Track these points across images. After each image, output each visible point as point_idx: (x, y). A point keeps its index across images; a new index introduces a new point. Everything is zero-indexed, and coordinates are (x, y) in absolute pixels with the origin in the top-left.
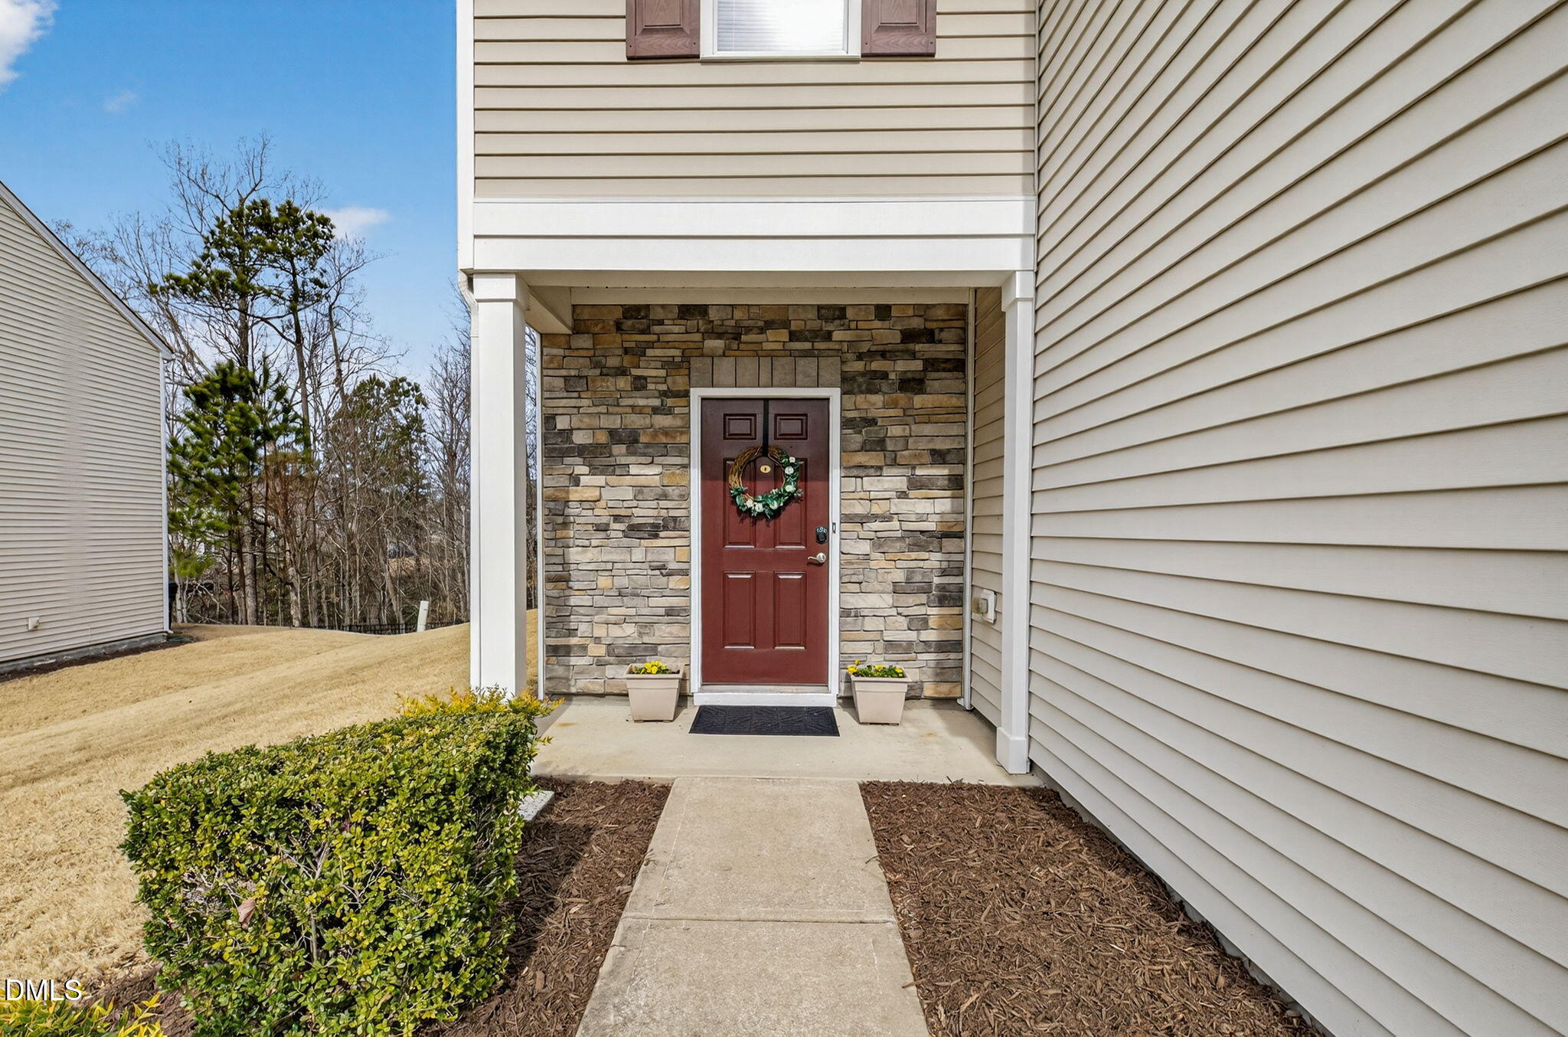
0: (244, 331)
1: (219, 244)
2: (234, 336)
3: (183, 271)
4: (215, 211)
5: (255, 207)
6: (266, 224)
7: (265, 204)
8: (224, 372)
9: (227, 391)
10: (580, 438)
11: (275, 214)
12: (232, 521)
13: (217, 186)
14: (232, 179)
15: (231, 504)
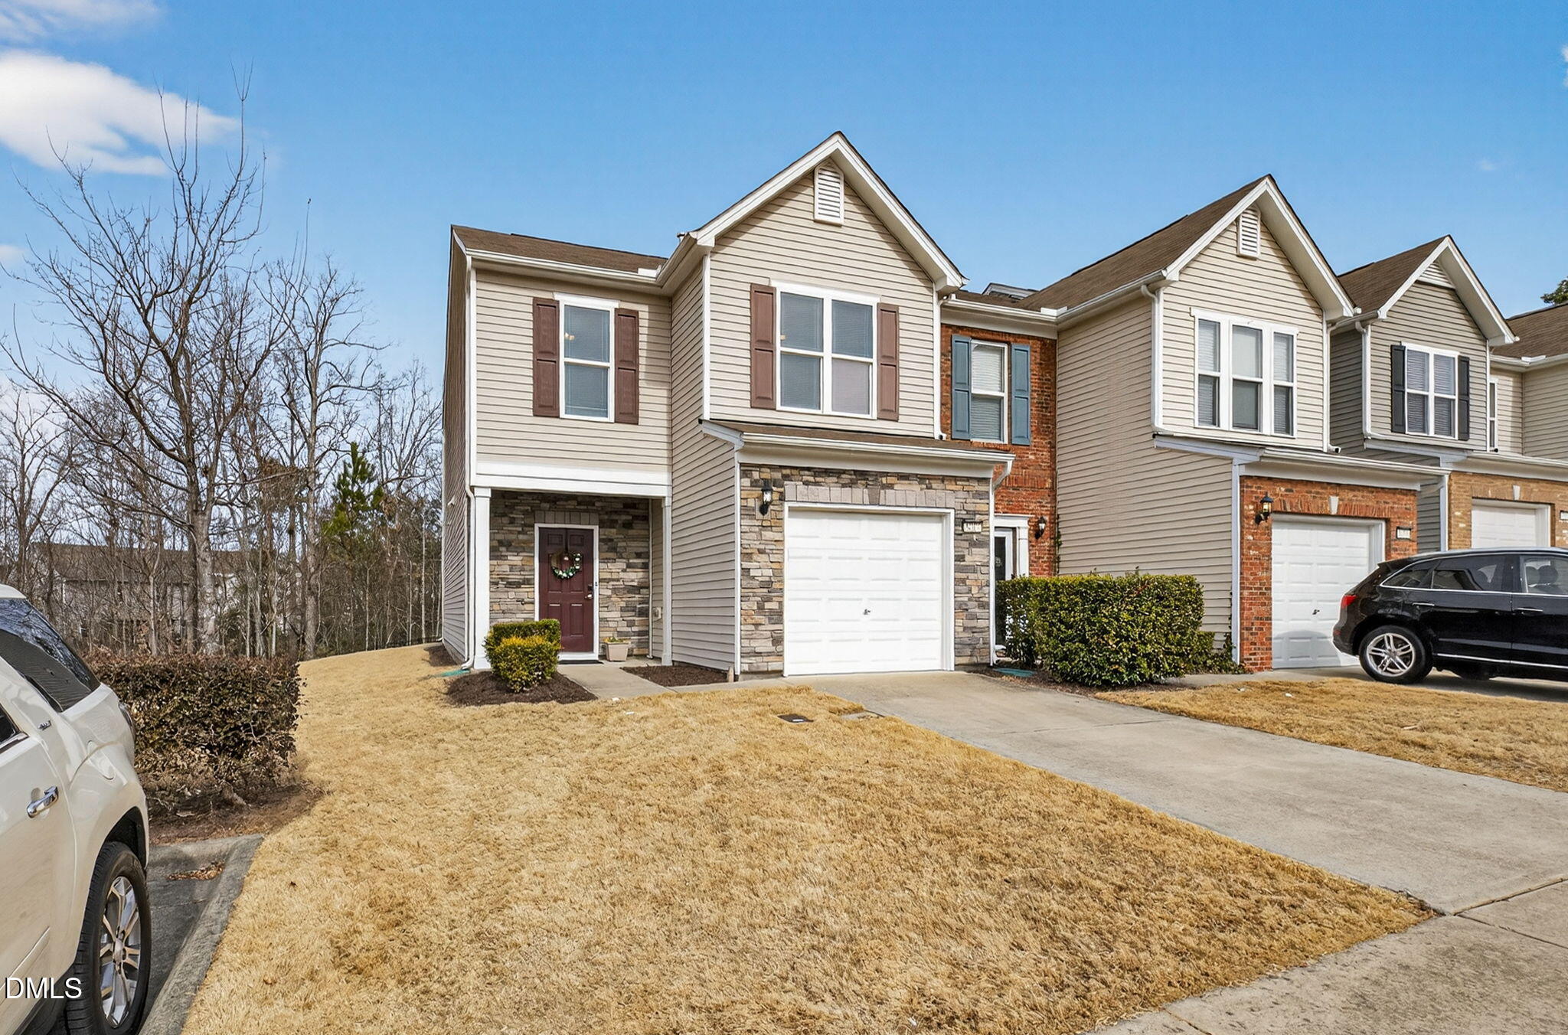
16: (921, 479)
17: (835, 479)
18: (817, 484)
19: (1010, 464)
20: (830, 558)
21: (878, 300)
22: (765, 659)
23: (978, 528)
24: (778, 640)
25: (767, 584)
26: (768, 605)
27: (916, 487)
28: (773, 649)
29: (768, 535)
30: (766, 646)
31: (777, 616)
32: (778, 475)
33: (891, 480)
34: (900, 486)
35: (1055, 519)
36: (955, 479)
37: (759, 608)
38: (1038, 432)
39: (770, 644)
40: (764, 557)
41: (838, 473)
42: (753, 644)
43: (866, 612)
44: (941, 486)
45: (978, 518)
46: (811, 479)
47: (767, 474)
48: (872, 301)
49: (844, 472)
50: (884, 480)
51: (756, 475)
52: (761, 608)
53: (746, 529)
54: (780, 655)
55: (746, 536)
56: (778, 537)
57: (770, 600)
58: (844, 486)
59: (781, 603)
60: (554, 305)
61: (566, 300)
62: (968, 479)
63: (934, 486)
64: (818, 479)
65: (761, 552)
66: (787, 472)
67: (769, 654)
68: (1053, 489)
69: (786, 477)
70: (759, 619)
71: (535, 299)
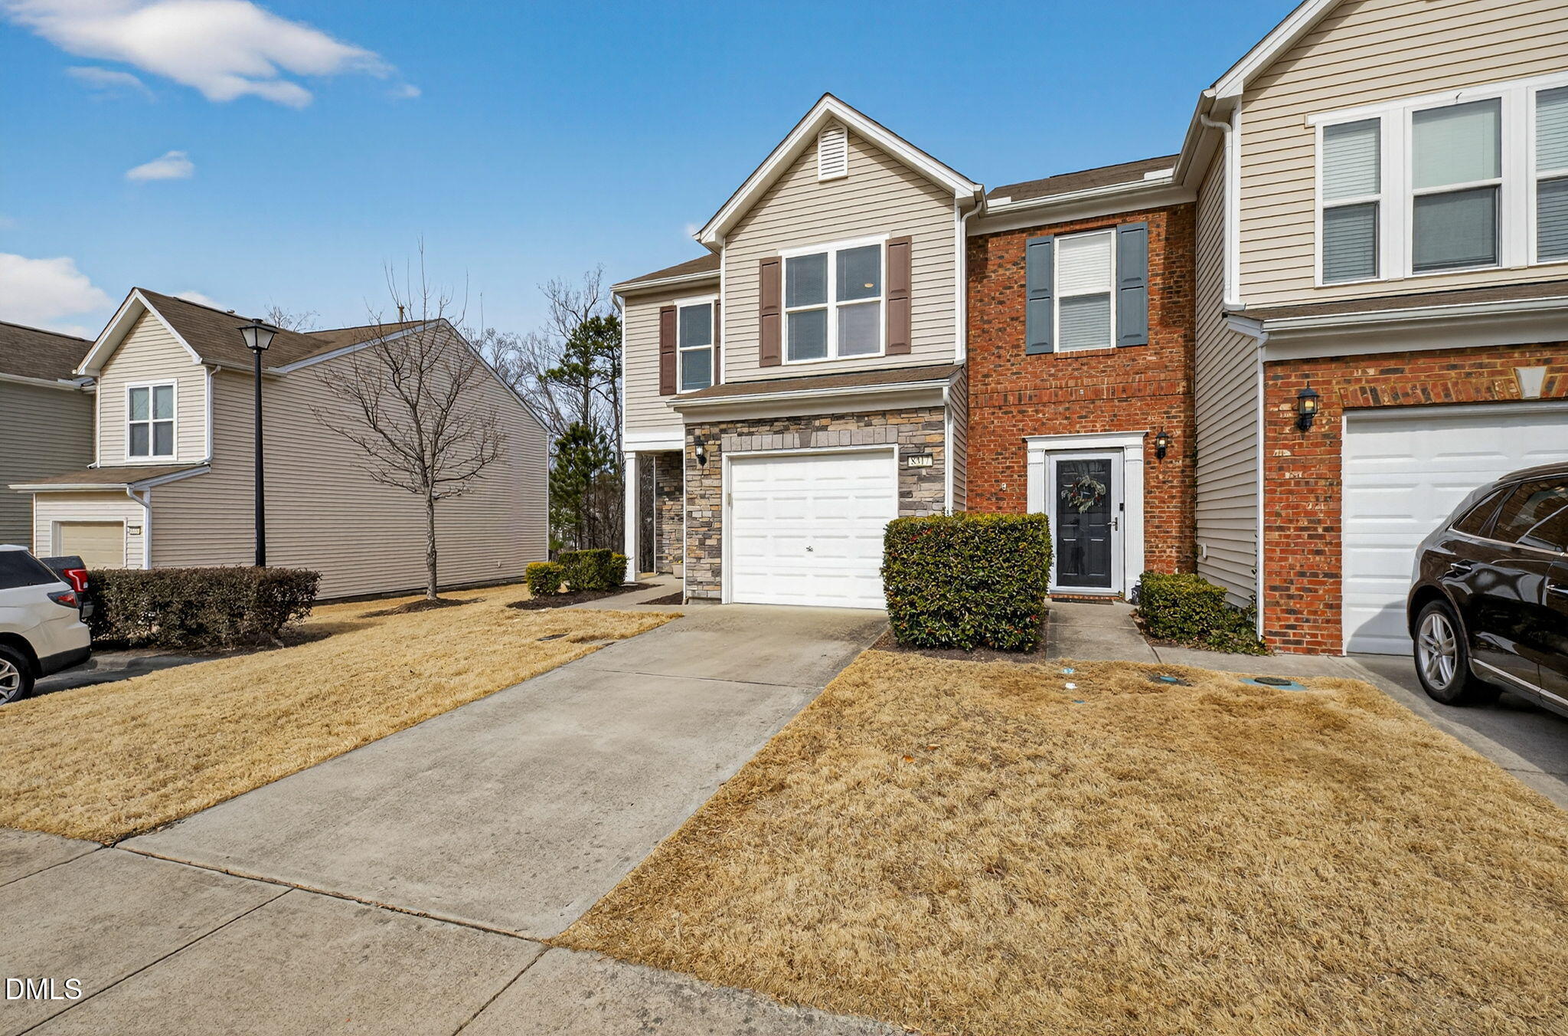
0: (586, 396)
1: (573, 346)
2: (581, 399)
3: (556, 366)
4: (573, 323)
5: (592, 322)
6: (599, 332)
7: (598, 318)
8: (575, 428)
9: (575, 440)
10: (666, 489)
11: (603, 323)
12: (578, 517)
13: (573, 306)
14: (582, 302)
15: (576, 507)
16: (860, 416)
17: (768, 428)
18: (751, 434)
19: (946, 391)
20: (775, 499)
21: (887, 237)
22: (706, 588)
23: (928, 462)
24: (717, 572)
25: (709, 524)
26: (708, 542)
27: (852, 426)
28: (712, 579)
29: (707, 482)
30: (708, 576)
31: (716, 551)
32: (716, 430)
33: (824, 422)
34: (835, 427)
35: (1191, 432)
36: (900, 412)
37: (700, 544)
38: (1164, 323)
39: (709, 574)
40: (703, 502)
41: (771, 422)
42: (696, 574)
43: (810, 550)
44: (883, 421)
45: (928, 450)
46: (746, 430)
47: (706, 430)
48: (881, 240)
49: (777, 420)
50: (817, 423)
51: (698, 432)
52: (702, 543)
53: (690, 478)
54: (719, 584)
55: (690, 484)
56: (716, 483)
57: (710, 537)
58: (776, 433)
59: (720, 540)
60: (673, 309)
61: (681, 303)
62: (916, 410)
63: (874, 422)
64: (752, 430)
65: (703, 497)
66: (723, 426)
67: (709, 583)
68: (1190, 395)
69: (723, 431)
70: (701, 553)
71: (662, 308)
